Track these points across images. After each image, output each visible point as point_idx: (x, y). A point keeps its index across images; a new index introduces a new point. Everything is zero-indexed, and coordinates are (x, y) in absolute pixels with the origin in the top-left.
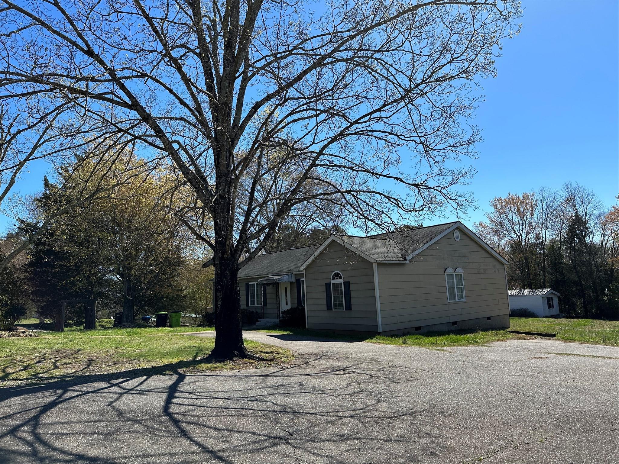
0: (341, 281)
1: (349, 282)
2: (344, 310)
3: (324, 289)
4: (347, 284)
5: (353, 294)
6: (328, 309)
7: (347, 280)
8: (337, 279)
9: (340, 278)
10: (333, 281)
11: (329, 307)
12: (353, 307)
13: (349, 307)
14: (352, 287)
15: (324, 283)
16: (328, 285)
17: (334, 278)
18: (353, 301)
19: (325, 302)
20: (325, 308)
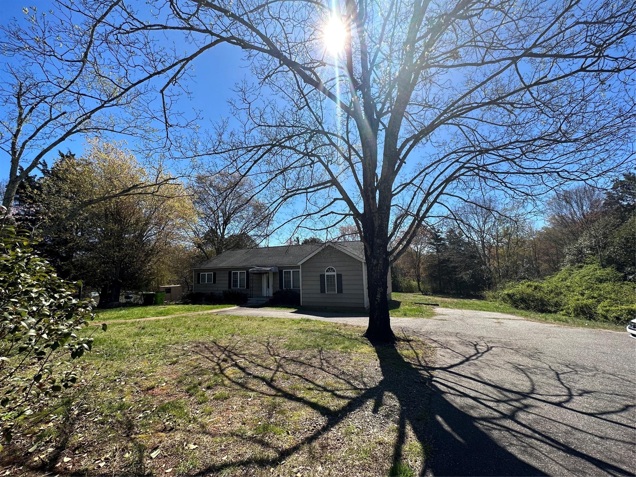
0: (335, 273)
1: (341, 274)
2: (336, 293)
3: (319, 278)
4: (339, 276)
5: (344, 283)
6: (321, 292)
7: (339, 273)
8: (331, 272)
9: (334, 271)
10: (326, 274)
11: (323, 291)
12: (344, 292)
13: (340, 291)
14: (343, 278)
15: (319, 274)
16: (322, 276)
17: (327, 271)
18: (344, 287)
19: (319, 287)
20: (319, 291)
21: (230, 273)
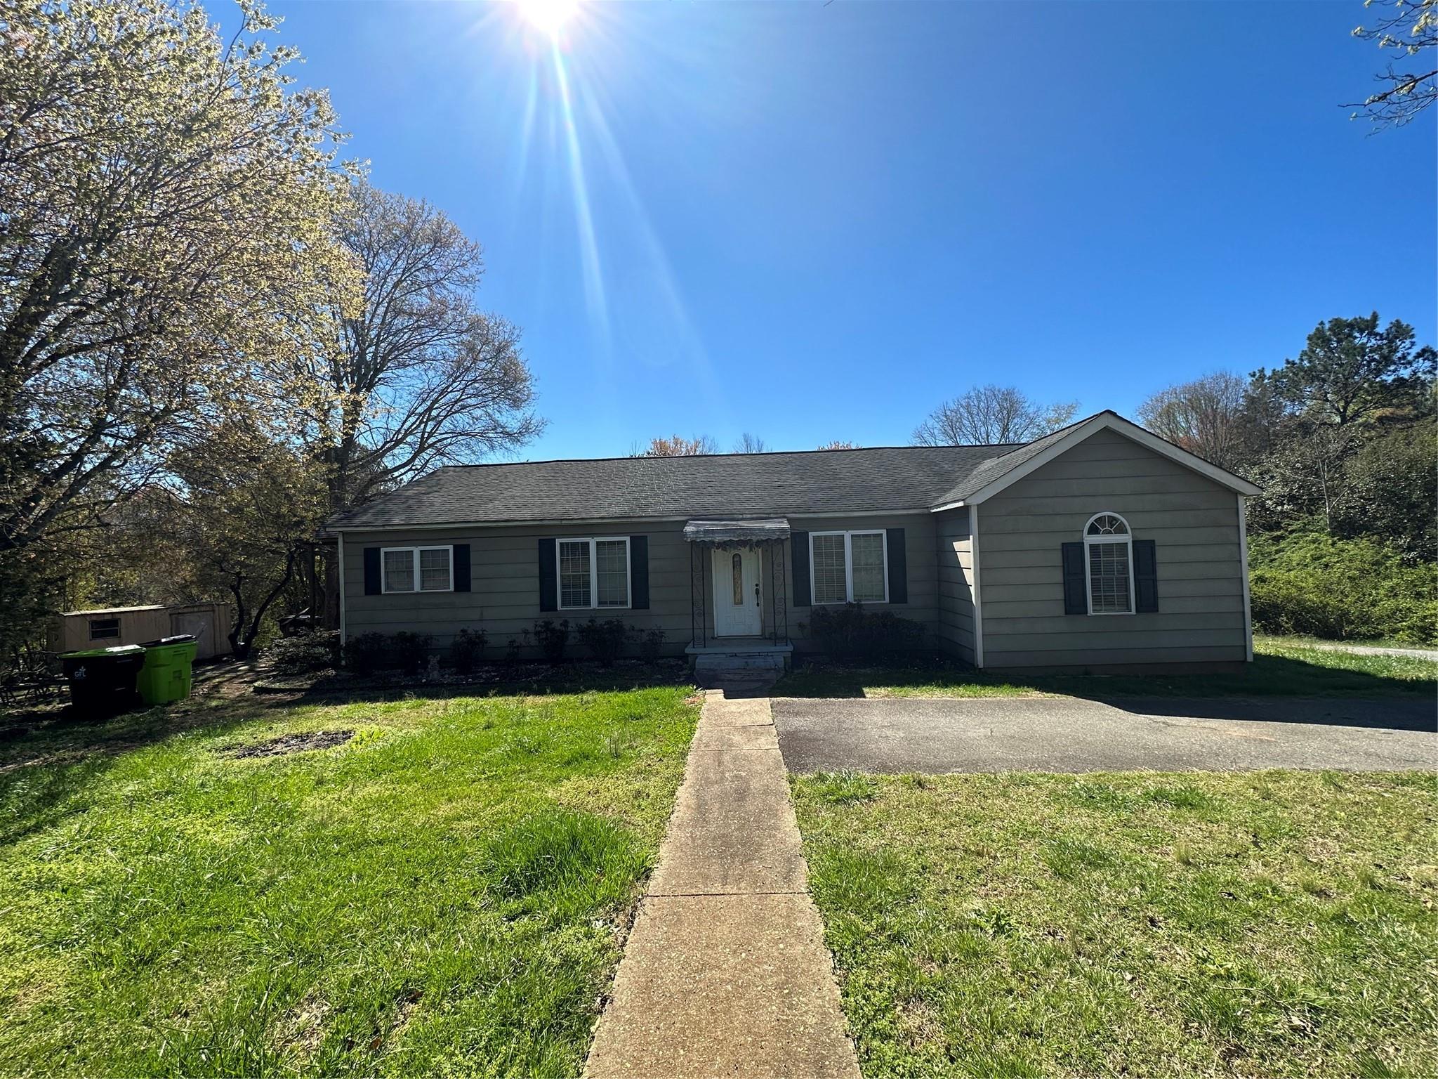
0: (1124, 538)
1: (1153, 541)
2: (1133, 612)
3: (1057, 558)
4: (1145, 550)
5: (1162, 572)
7: (1144, 536)
8: (1110, 532)
9: (1121, 530)
10: (1089, 540)
11: (1074, 604)
12: (1164, 606)
13: (1148, 603)
14: (1160, 555)
15: (1057, 542)
16: (1072, 552)
17: (1093, 530)
18: (1162, 589)
19: (1059, 593)
20: (1060, 610)
21: (546, 547)
